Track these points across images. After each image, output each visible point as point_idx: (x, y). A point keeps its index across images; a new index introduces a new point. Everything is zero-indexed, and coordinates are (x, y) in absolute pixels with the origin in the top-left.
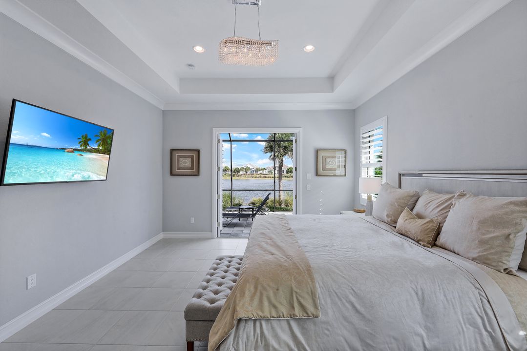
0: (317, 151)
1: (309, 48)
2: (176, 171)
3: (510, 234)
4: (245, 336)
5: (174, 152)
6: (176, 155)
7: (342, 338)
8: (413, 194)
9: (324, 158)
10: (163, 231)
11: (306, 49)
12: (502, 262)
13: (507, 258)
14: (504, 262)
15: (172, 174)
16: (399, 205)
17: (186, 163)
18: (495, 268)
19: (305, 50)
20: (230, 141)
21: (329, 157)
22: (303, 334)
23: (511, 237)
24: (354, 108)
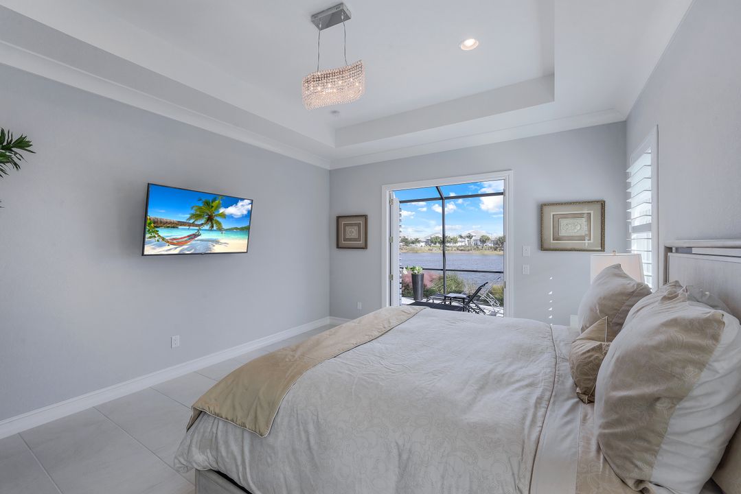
0: (542, 208)
1: (470, 43)
2: (343, 242)
3: (658, 399)
4: (202, 430)
5: (340, 219)
6: (343, 222)
7: (282, 476)
8: (632, 290)
9: (557, 219)
10: (330, 316)
11: (465, 46)
12: (632, 463)
13: (648, 456)
14: (639, 463)
15: (338, 247)
16: (601, 311)
17: (352, 232)
18: (618, 471)
19: (462, 48)
20: (442, 198)
21: (565, 216)
22: (251, 452)
23: (659, 406)
24: (624, 119)
